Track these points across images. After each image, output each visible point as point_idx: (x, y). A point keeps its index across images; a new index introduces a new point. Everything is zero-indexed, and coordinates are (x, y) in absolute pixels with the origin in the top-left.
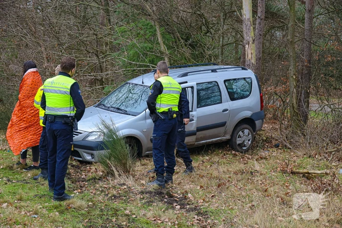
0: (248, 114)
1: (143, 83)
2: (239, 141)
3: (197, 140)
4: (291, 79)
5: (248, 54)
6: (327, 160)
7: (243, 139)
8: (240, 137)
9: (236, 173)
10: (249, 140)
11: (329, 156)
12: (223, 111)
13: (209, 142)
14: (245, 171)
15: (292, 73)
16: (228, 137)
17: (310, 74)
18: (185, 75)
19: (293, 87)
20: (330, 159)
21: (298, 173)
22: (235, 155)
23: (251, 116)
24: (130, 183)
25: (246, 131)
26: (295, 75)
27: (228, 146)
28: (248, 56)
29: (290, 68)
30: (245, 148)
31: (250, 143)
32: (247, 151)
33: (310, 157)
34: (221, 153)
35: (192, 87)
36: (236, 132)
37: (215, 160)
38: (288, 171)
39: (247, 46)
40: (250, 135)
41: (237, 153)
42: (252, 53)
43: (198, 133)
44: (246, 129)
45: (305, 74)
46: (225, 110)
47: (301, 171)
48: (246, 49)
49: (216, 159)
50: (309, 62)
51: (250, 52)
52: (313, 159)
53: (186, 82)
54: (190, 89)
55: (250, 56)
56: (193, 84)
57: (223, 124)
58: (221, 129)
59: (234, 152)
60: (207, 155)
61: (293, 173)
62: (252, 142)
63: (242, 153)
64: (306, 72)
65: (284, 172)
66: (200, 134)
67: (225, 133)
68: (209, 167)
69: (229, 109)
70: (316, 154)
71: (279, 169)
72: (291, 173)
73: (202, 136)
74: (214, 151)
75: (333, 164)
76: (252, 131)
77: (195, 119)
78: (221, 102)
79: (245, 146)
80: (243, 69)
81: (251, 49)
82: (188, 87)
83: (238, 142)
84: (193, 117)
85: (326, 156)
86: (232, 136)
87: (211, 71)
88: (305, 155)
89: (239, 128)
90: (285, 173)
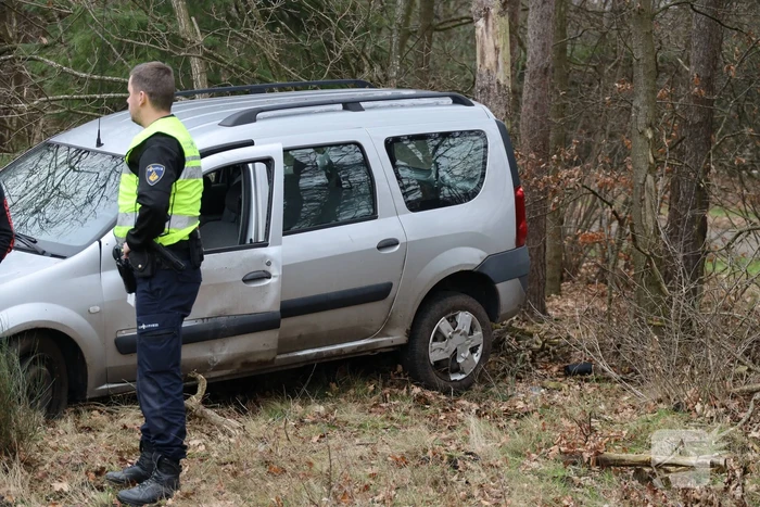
0: (470, 258)
1: (99, 144)
2: (436, 353)
3: (285, 345)
4: (639, 140)
5: (483, 53)
6: (736, 420)
7: (452, 345)
8: (440, 337)
9: (401, 462)
10: (473, 350)
11: (743, 407)
12: (382, 246)
13: (330, 355)
14: (430, 453)
15: (642, 120)
16: (397, 337)
17: (709, 125)
18: (249, 117)
19: (645, 167)
20: (744, 416)
21: (620, 463)
22: (422, 401)
23: (482, 265)
24: (12, 489)
25: (464, 319)
26: (650, 126)
27: (400, 368)
28: (483, 58)
29: (636, 103)
30: (459, 377)
31: (476, 358)
32: (464, 388)
33: (677, 408)
34: (374, 392)
35: (268, 162)
36: (426, 321)
37: (346, 417)
38: (586, 455)
39: (481, 23)
40: (478, 333)
41: (429, 394)
42: (497, 49)
43: (285, 323)
44: (464, 309)
45: (695, 125)
46: (389, 244)
47: (631, 456)
48: (478, 32)
49: (351, 412)
50: (708, 84)
51: (489, 44)
52: (686, 416)
53: (250, 143)
54: (261, 167)
55: (490, 58)
56: (274, 149)
57: (380, 293)
58: (373, 311)
59: (417, 390)
60: (322, 398)
61: (603, 463)
62: (484, 357)
63: (446, 393)
64: (697, 119)
65: (571, 458)
66: (296, 325)
67: (388, 324)
68: (315, 439)
69: (402, 240)
70: (697, 401)
71: (555, 449)
72: (597, 463)
73: (303, 331)
74: (349, 386)
75: (754, 434)
76: (486, 319)
77: (275, 271)
78: (373, 216)
79: (457, 370)
80: (457, 101)
81: (496, 36)
82: (253, 161)
83: (434, 357)
84: (269, 264)
85: (733, 405)
86: (412, 332)
87: (340, 106)
88: (660, 401)
89: (437, 306)
90: (575, 464)
